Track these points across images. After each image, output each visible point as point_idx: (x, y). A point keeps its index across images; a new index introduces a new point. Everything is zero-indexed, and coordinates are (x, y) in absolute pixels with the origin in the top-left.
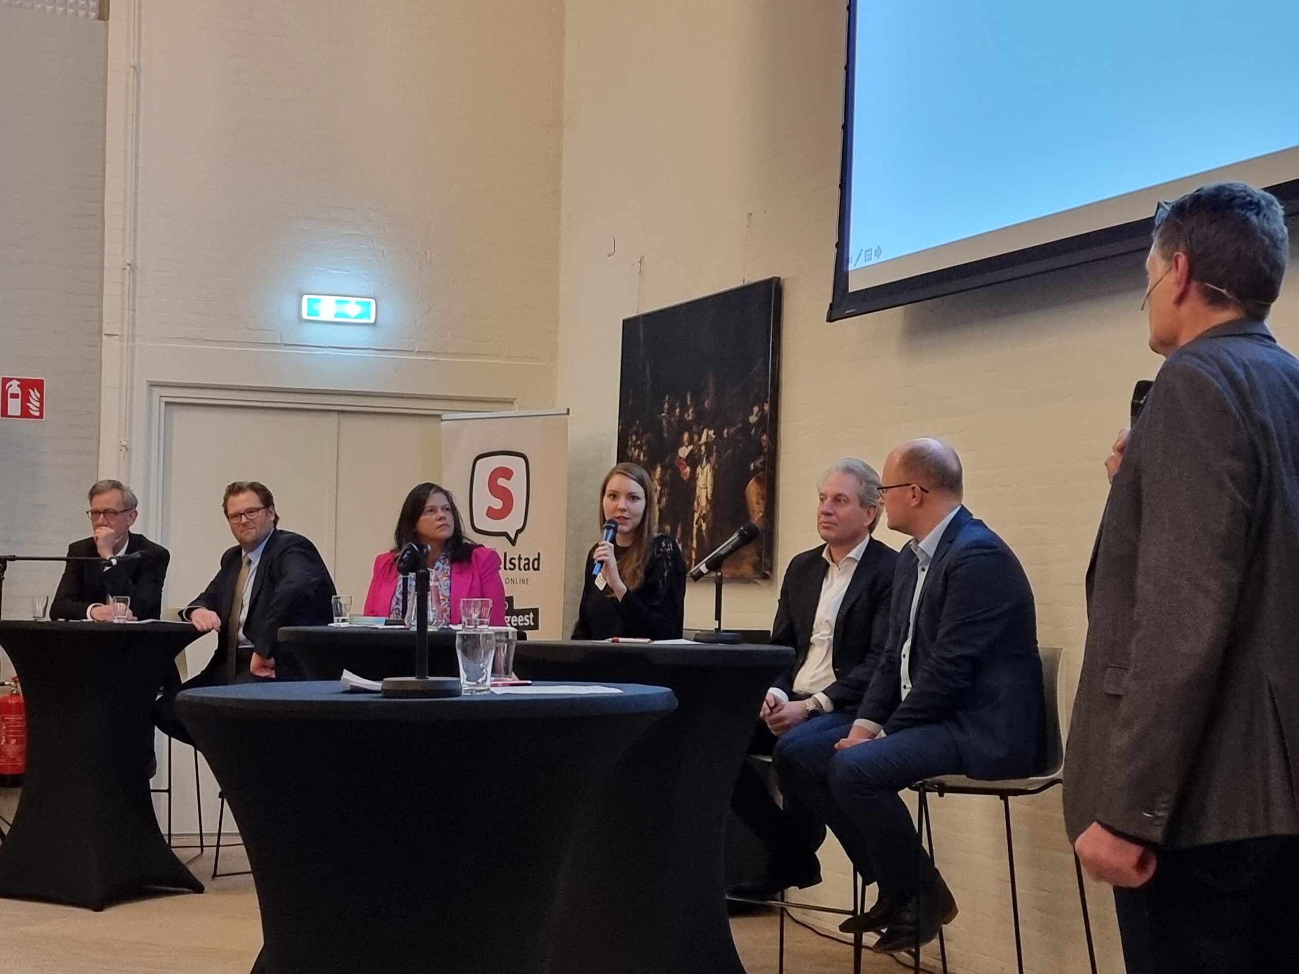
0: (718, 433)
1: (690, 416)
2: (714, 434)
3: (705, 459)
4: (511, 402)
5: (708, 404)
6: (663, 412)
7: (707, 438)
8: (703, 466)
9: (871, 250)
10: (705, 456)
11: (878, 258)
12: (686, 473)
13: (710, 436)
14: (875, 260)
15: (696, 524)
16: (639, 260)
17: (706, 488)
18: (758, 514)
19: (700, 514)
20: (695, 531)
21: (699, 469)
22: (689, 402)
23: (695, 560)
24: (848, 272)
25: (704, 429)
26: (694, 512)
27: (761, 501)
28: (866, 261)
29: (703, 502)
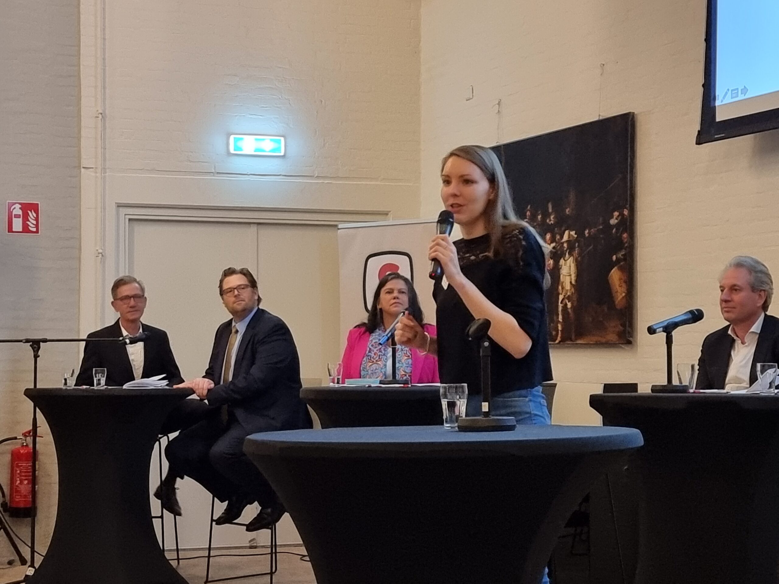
0: (580, 234)
1: (551, 220)
2: (576, 234)
3: (567, 253)
4: (386, 214)
5: (569, 211)
6: (526, 218)
7: (569, 237)
8: (566, 259)
9: (738, 89)
10: (568, 251)
11: (745, 95)
12: (550, 264)
13: (572, 235)
14: (741, 97)
15: (561, 303)
16: (497, 103)
17: (570, 275)
18: (621, 294)
19: (564, 296)
20: (560, 309)
21: (562, 262)
22: (550, 210)
23: (561, 331)
24: (715, 107)
25: (565, 230)
26: (558, 294)
27: (624, 285)
28: (732, 98)
29: (568, 287)
